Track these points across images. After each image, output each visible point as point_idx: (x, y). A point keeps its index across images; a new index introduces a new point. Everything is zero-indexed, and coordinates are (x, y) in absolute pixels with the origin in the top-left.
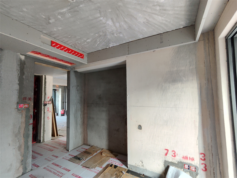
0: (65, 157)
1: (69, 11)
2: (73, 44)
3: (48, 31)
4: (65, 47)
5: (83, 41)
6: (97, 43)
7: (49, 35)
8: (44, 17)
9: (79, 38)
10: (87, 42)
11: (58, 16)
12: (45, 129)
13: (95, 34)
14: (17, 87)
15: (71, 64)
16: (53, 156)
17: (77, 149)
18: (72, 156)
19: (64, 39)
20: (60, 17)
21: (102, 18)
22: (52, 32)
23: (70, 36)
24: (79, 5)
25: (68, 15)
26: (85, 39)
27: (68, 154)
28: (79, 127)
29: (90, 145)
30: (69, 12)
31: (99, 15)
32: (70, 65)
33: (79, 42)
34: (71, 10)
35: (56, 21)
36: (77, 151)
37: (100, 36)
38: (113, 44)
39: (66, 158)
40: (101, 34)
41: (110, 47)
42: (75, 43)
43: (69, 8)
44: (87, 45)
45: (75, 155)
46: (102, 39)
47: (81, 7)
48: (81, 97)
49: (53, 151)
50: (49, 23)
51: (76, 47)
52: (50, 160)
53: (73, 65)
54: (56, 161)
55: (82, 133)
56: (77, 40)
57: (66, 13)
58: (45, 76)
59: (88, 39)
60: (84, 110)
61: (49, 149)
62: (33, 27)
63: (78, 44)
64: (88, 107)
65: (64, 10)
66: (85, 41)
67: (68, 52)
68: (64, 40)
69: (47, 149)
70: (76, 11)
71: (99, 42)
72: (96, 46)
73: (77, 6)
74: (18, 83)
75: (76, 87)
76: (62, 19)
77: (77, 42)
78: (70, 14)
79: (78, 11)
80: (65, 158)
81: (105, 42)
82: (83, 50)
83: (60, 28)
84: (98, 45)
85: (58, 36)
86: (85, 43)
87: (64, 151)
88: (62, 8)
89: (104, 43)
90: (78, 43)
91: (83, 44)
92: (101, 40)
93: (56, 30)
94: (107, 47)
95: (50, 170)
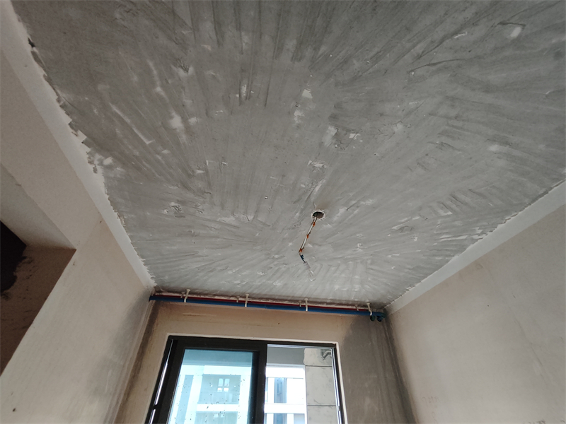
11: (322, 165)
21: (250, 218)
31: (260, 219)
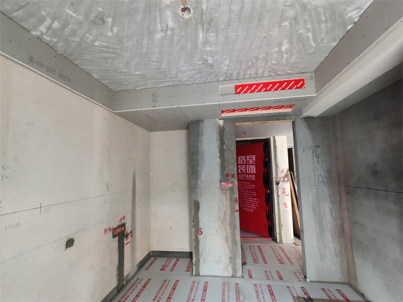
0: (293, 287)
1: (205, 31)
2: (269, 72)
3: (222, 75)
4: (258, 85)
5: (275, 55)
6: (308, 37)
7: (228, 78)
8: (200, 62)
9: (264, 54)
10: (287, 53)
12: (282, 223)
13: (280, 26)
14: (218, 161)
15: (290, 107)
16: (278, 272)
17: (325, 286)
18: (306, 293)
19: (248, 72)
20: (208, 48)
22: (226, 73)
23: (250, 63)
24: (202, 10)
25: (212, 37)
26: (275, 50)
27: (301, 284)
28: (328, 237)
29: (362, 295)
30: (207, 32)
32: (289, 110)
33: (273, 62)
34: (205, 26)
35: (212, 56)
36: (323, 289)
37: (295, 19)
38: (354, 6)
39: (293, 290)
40: (291, 13)
41: (356, 20)
42: (270, 67)
43: (200, 27)
44: (294, 57)
45: (312, 297)
46: (306, 22)
47: (207, 8)
48: (329, 171)
49: (283, 264)
50: (212, 65)
51: (280, 73)
52: (270, 278)
53: (293, 108)
54: (276, 284)
55: (341, 253)
56: (266, 62)
57: (207, 36)
58: (274, 137)
59: (280, 45)
60: (340, 200)
61: (279, 258)
62: (208, 80)
63: (276, 67)
64: (348, 193)
65: (201, 35)
66: (280, 52)
67: (266, 90)
68: (251, 74)
69: (277, 257)
70: (210, 23)
71: (310, 35)
72: (314, 45)
73: (202, 14)
74: (219, 155)
75: (311, 151)
76: (214, 48)
77: (269, 64)
78: (212, 33)
79: (212, 19)
80: (291, 288)
81: (326, 21)
82: (298, 70)
83: (227, 62)
84: (315, 41)
85: (238, 74)
86: (286, 56)
87: (299, 275)
88: (197, 35)
89: (323, 25)
90: (275, 64)
91: (284, 61)
92: (309, 26)
93: (226, 68)
94: (349, 27)
95: (258, 295)
